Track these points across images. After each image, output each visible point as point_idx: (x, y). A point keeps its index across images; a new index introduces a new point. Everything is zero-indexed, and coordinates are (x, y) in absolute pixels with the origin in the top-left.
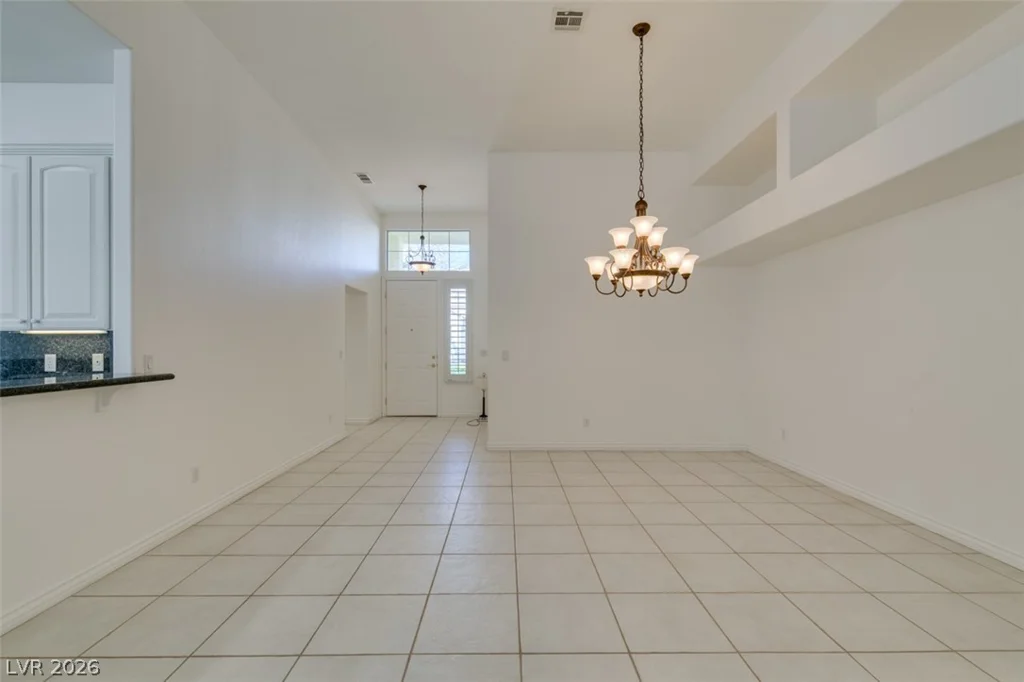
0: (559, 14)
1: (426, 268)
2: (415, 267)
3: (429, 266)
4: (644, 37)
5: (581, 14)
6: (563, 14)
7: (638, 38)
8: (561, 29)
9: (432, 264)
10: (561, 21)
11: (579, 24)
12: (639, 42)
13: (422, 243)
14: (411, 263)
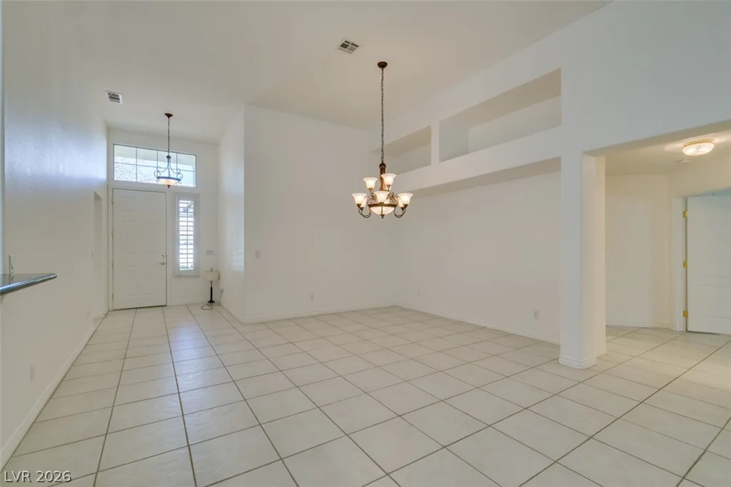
0: (346, 42)
1: (172, 182)
2: (162, 182)
3: (177, 181)
4: (384, 69)
5: (357, 46)
6: (349, 43)
7: (381, 69)
8: (342, 50)
9: (179, 180)
10: (344, 46)
11: (353, 51)
12: (381, 72)
13: (169, 162)
14: (159, 178)
